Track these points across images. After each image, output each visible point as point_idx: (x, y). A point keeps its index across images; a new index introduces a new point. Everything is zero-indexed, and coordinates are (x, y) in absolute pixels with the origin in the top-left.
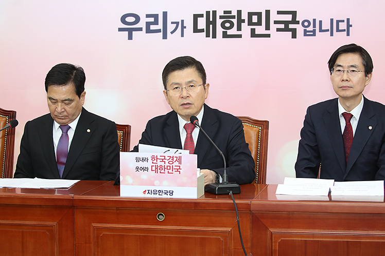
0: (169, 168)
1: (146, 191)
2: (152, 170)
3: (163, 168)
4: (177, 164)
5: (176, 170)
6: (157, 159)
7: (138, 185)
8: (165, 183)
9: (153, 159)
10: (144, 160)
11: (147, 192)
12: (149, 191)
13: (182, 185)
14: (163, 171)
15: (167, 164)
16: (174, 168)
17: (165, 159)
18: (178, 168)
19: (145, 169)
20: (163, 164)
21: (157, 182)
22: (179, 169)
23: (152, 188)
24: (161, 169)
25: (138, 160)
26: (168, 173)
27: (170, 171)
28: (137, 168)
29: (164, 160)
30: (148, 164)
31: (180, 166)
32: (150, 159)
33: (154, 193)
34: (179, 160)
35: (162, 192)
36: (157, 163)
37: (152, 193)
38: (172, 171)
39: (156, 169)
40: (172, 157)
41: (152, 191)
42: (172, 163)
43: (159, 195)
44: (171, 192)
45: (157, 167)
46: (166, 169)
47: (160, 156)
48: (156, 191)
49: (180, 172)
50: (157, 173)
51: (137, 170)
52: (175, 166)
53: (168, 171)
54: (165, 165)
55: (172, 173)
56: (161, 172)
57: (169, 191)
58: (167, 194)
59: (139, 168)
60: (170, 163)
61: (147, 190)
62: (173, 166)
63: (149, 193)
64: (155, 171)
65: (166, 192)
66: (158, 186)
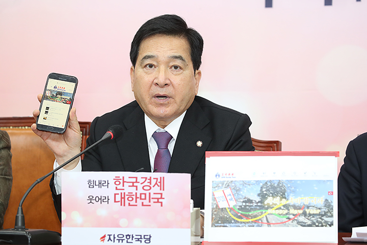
0: (143, 196)
1: (105, 236)
2: (115, 201)
3: (134, 197)
4: (156, 189)
5: (156, 200)
6: (124, 182)
7: (93, 227)
8: (137, 222)
9: (117, 183)
10: (101, 184)
11: (107, 238)
12: (110, 235)
13: (166, 225)
14: (133, 203)
15: (140, 190)
16: (151, 197)
17: (136, 182)
18: (159, 196)
19: (102, 199)
20: (133, 190)
21: (123, 222)
22: (161, 198)
23: (115, 231)
24: (130, 199)
25: (91, 184)
27: (146, 202)
28: (91, 199)
29: (135, 184)
30: (108, 191)
31: (161, 194)
32: (112, 182)
33: (119, 240)
34: (161, 184)
35: (133, 237)
36: (124, 189)
37: (115, 239)
38: (150, 202)
39: (123, 200)
40: (149, 178)
41: (116, 236)
42: (149, 188)
43: (127, 242)
44: (148, 237)
45: (123, 196)
46: (138, 200)
47: (129, 177)
48: (122, 236)
49: (161, 203)
50: (124, 205)
51: (90, 201)
52: (154, 194)
53: (143, 203)
54: (136, 191)
55: (150, 206)
56: (131, 204)
57: (144, 236)
58: (141, 241)
59: (94, 198)
60: (145, 188)
61: (106, 235)
62: (150, 193)
63: (110, 239)
64: (120, 203)
65: (139, 237)
66: (126, 227)
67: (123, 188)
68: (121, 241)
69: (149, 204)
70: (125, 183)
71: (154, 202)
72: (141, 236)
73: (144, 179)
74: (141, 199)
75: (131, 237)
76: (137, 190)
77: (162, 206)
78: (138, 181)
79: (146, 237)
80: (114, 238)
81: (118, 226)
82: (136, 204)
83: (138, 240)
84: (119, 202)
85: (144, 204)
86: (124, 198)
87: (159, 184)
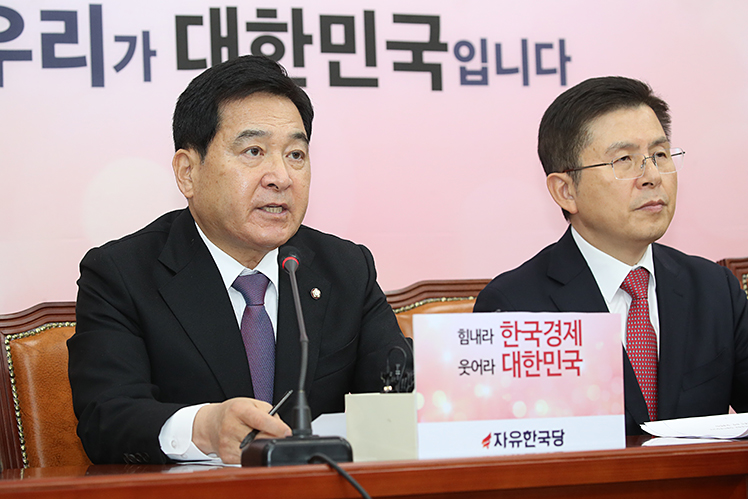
0: (549, 357)
1: (489, 437)
2: (505, 369)
3: (534, 360)
4: (569, 344)
5: (569, 364)
6: (517, 331)
7: (469, 419)
8: (541, 406)
9: (507, 334)
10: (480, 337)
11: (493, 439)
12: (497, 435)
13: (587, 410)
14: (533, 371)
15: (544, 347)
16: (562, 358)
17: (537, 331)
18: (573, 356)
19: (483, 366)
20: (532, 346)
21: (518, 407)
22: (578, 360)
23: (506, 426)
24: (529, 363)
25: (464, 337)
26: (549, 374)
27: (554, 369)
28: (464, 365)
29: (536, 335)
30: (493, 351)
31: (577, 352)
32: (498, 332)
33: (513, 442)
34: (576, 333)
35: (535, 435)
36: (517, 346)
37: (507, 441)
38: (560, 368)
39: (517, 365)
40: (557, 323)
41: (508, 436)
42: (557, 342)
43: (527, 446)
44: (559, 434)
45: (516, 359)
46: (541, 364)
47: (526, 323)
48: (517, 435)
49: (578, 368)
50: (519, 376)
51: (462, 370)
52: (566, 352)
53: (548, 370)
54: (538, 349)
55: (560, 375)
56: (530, 373)
57: (553, 432)
58: (548, 442)
59: (470, 365)
60: (552, 342)
61: (492, 435)
62: (559, 352)
63: (498, 441)
64: (512, 372)
65: (545, 435)
66: (524, 417)
67: (516, 343)
68: (516, 444)
69: (559, 372)
70: (519, 334)
71: (567, 368)
72: (548, 432)
73: (550, 325)
74: (546, 363)
75: (532, 435)
76: (538, 345)
77: (579, 374)
78: (540, 329)
79: (556, 434)
80: (505, 439)
81: (511, 416)
82: (538, 373)
83: (544, 441)
84: (510, 369)
85: (551, 372)
86: (518, 362)
87: (573, 334)
